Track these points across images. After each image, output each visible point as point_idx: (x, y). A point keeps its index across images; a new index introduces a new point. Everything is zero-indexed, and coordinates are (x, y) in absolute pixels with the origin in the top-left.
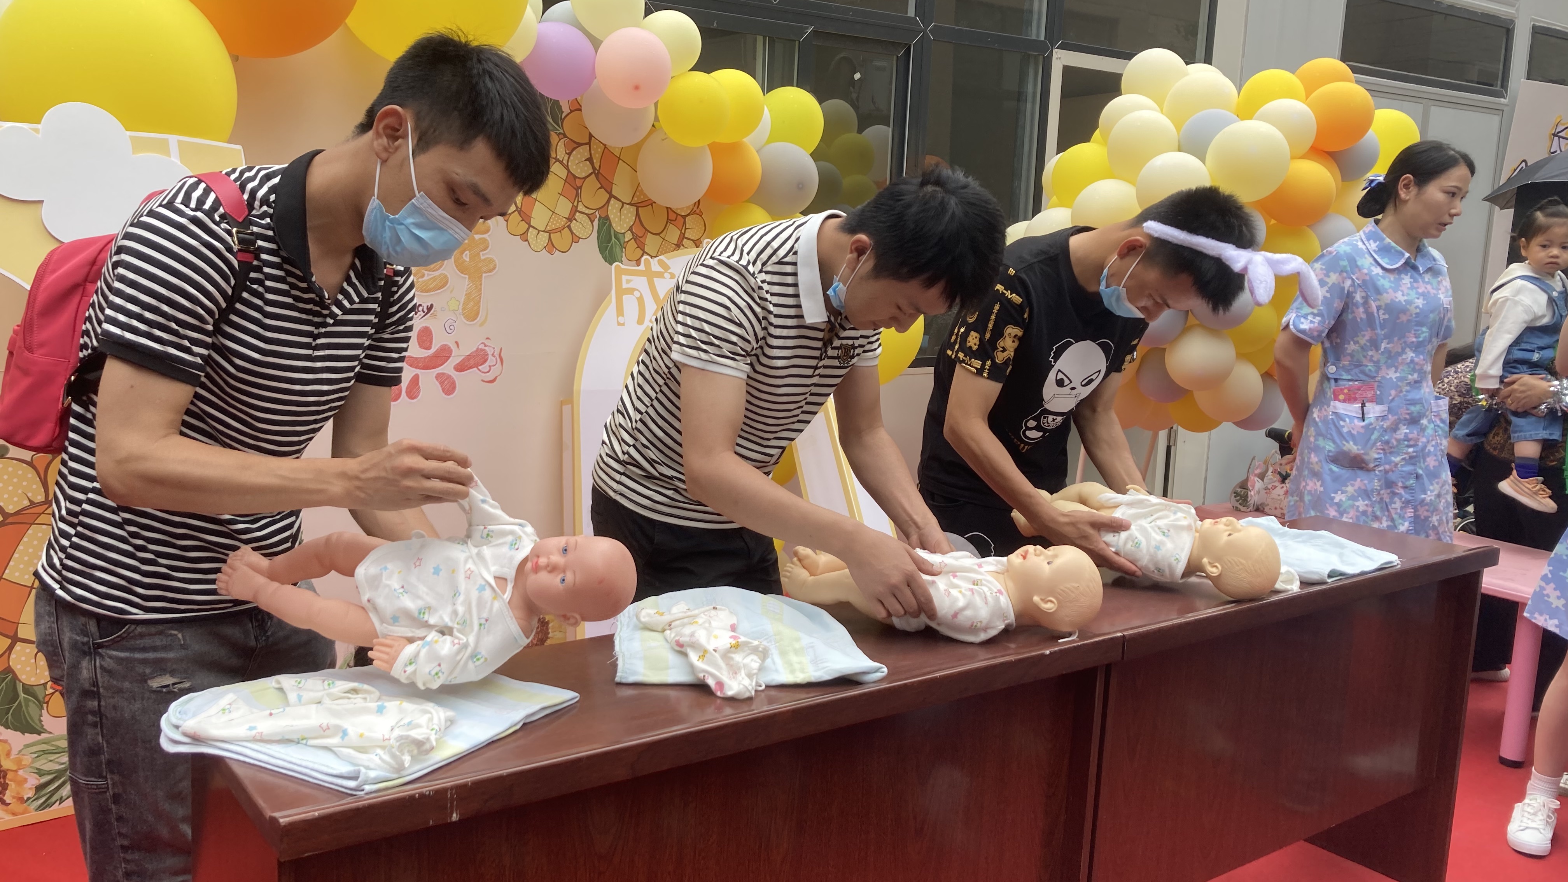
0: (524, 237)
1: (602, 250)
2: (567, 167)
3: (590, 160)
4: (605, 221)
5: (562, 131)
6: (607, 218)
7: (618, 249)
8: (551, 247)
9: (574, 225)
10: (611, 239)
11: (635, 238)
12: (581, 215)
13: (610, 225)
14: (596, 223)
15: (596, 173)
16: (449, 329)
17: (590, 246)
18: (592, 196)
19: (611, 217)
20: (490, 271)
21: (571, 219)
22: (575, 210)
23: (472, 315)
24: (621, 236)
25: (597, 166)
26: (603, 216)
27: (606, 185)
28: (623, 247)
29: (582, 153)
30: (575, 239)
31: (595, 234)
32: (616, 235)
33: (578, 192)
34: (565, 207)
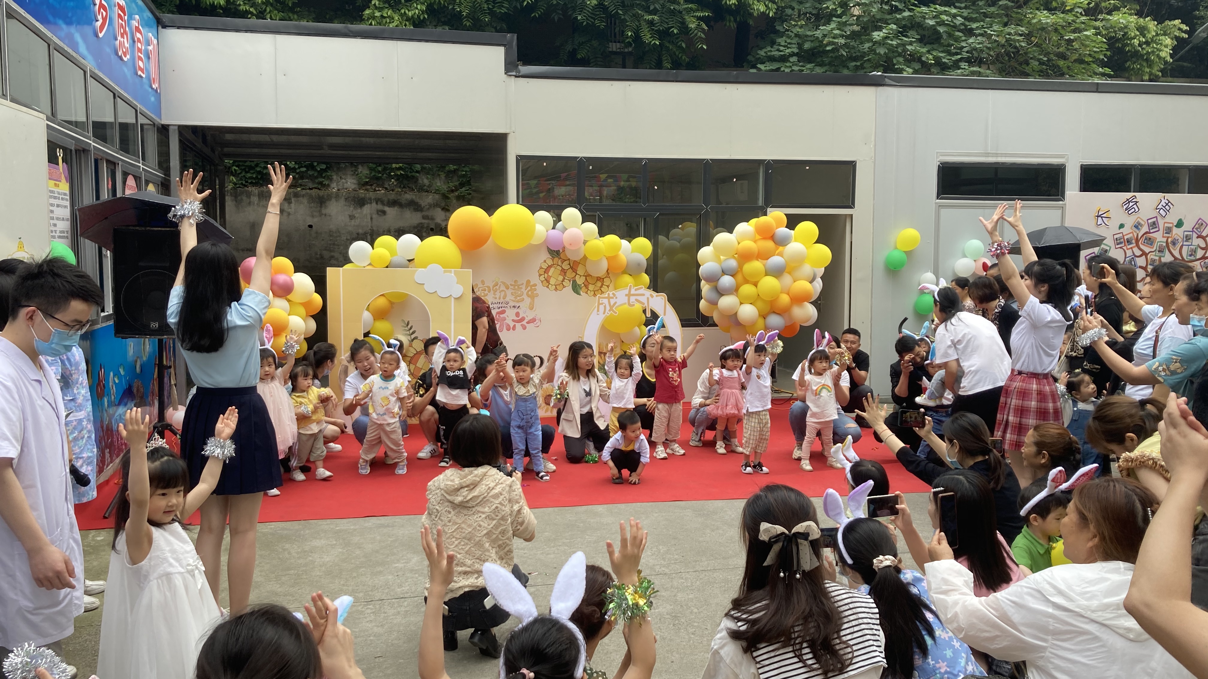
0: (548, 287)
1: (573, 290)
2: (561, 267)
3: (569, 264)
4: (574, 282)
5: (560, 257)
6: (575, 280)
7: (579, 289)
8: (556, 289)
9: (564, 283)
10: (576, 286)
11: (585, 286)
12: (566, 280)
13: (576, 282)
14: (571, 282)
15: (572, 268)
16: (525, 312)
17: (569, 289)
18: (570, 274)
19: (577, 280)
20: (537, 297)
21: (563, 281)
22: (564, 279)
23: (531, 308)
24: (580, 286)
25: (572, 266)
27: (575, 271)
28: (581, 288)
29: (567, 262)
30: (564, 287)
31: (571, 285)
32: (578, 285)
33: (565, 273)
34: (561, 278)
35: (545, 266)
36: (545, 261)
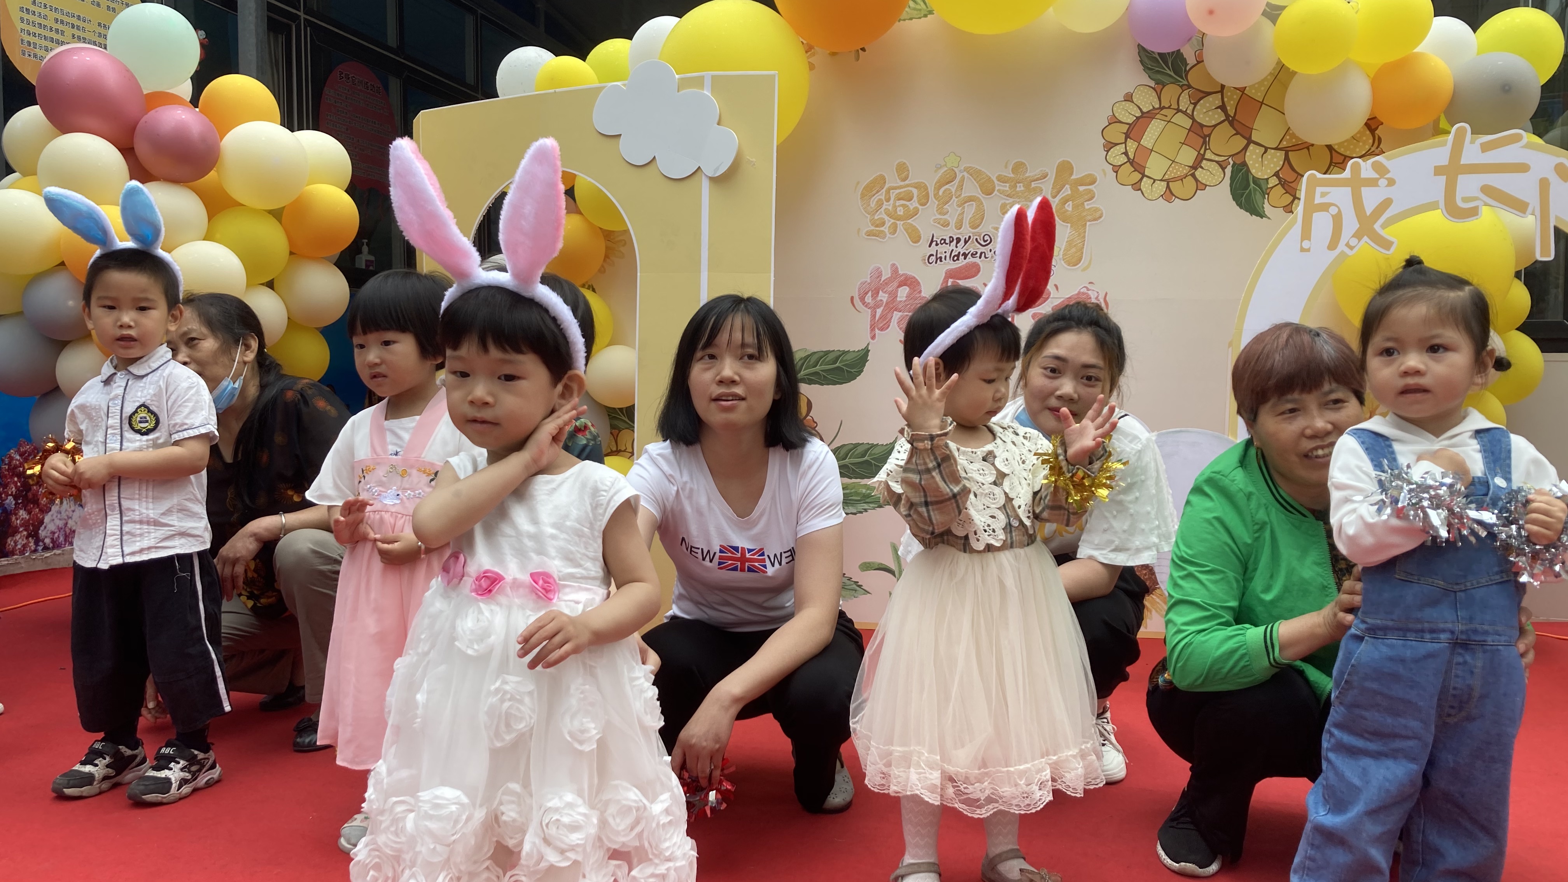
0: (1137, 186)
1: (1237, 199)
2: (1192, 117)
3: (1223, 107)
4: (1241, 168)
5: (1186, 83)
6: (1244, 164)
7: (1258, 196)
8: (1169, 195)
9: (1199, 173)
10: (1249, 185)
11: (1283, 183)
12: (1209, 163)
13: (1248, 171)
14: (1229, 170)
15: (1231, 120)
17: (1218, 193)
18: (1224, 142)
19: (1250, 163)
20: (1095, 220)
21: (1195, 167)
22: (1200, 159)
23: (1074, 260)
24: (1262, 183)
25: (1231, 113)
26: (1238, 162)
27: (1244, 132)
28: (1265, 193)
29: (1213, 102)
30: (1200, 186)
31: (1227, 180)
32: (1256, 181)
33: (1205, 139)
34: (1188, 156)
35: (1128, 114)
36: (1129, 98)
